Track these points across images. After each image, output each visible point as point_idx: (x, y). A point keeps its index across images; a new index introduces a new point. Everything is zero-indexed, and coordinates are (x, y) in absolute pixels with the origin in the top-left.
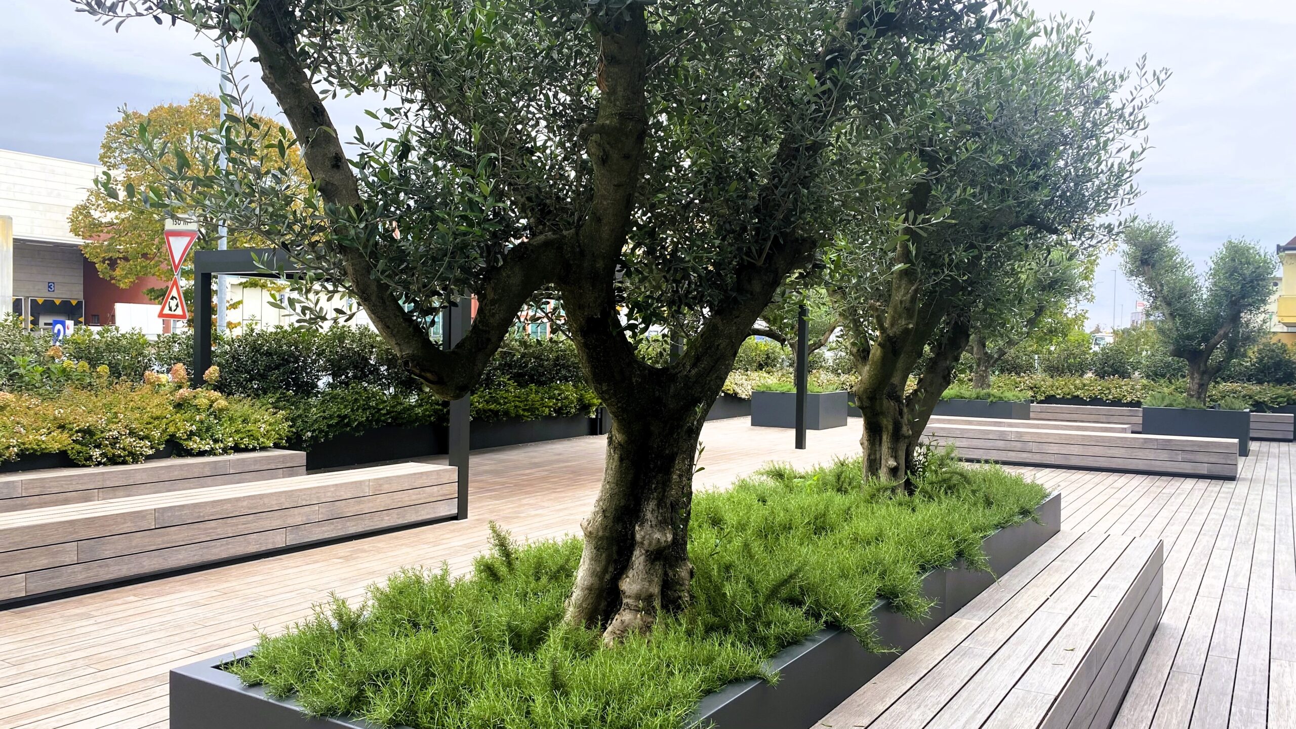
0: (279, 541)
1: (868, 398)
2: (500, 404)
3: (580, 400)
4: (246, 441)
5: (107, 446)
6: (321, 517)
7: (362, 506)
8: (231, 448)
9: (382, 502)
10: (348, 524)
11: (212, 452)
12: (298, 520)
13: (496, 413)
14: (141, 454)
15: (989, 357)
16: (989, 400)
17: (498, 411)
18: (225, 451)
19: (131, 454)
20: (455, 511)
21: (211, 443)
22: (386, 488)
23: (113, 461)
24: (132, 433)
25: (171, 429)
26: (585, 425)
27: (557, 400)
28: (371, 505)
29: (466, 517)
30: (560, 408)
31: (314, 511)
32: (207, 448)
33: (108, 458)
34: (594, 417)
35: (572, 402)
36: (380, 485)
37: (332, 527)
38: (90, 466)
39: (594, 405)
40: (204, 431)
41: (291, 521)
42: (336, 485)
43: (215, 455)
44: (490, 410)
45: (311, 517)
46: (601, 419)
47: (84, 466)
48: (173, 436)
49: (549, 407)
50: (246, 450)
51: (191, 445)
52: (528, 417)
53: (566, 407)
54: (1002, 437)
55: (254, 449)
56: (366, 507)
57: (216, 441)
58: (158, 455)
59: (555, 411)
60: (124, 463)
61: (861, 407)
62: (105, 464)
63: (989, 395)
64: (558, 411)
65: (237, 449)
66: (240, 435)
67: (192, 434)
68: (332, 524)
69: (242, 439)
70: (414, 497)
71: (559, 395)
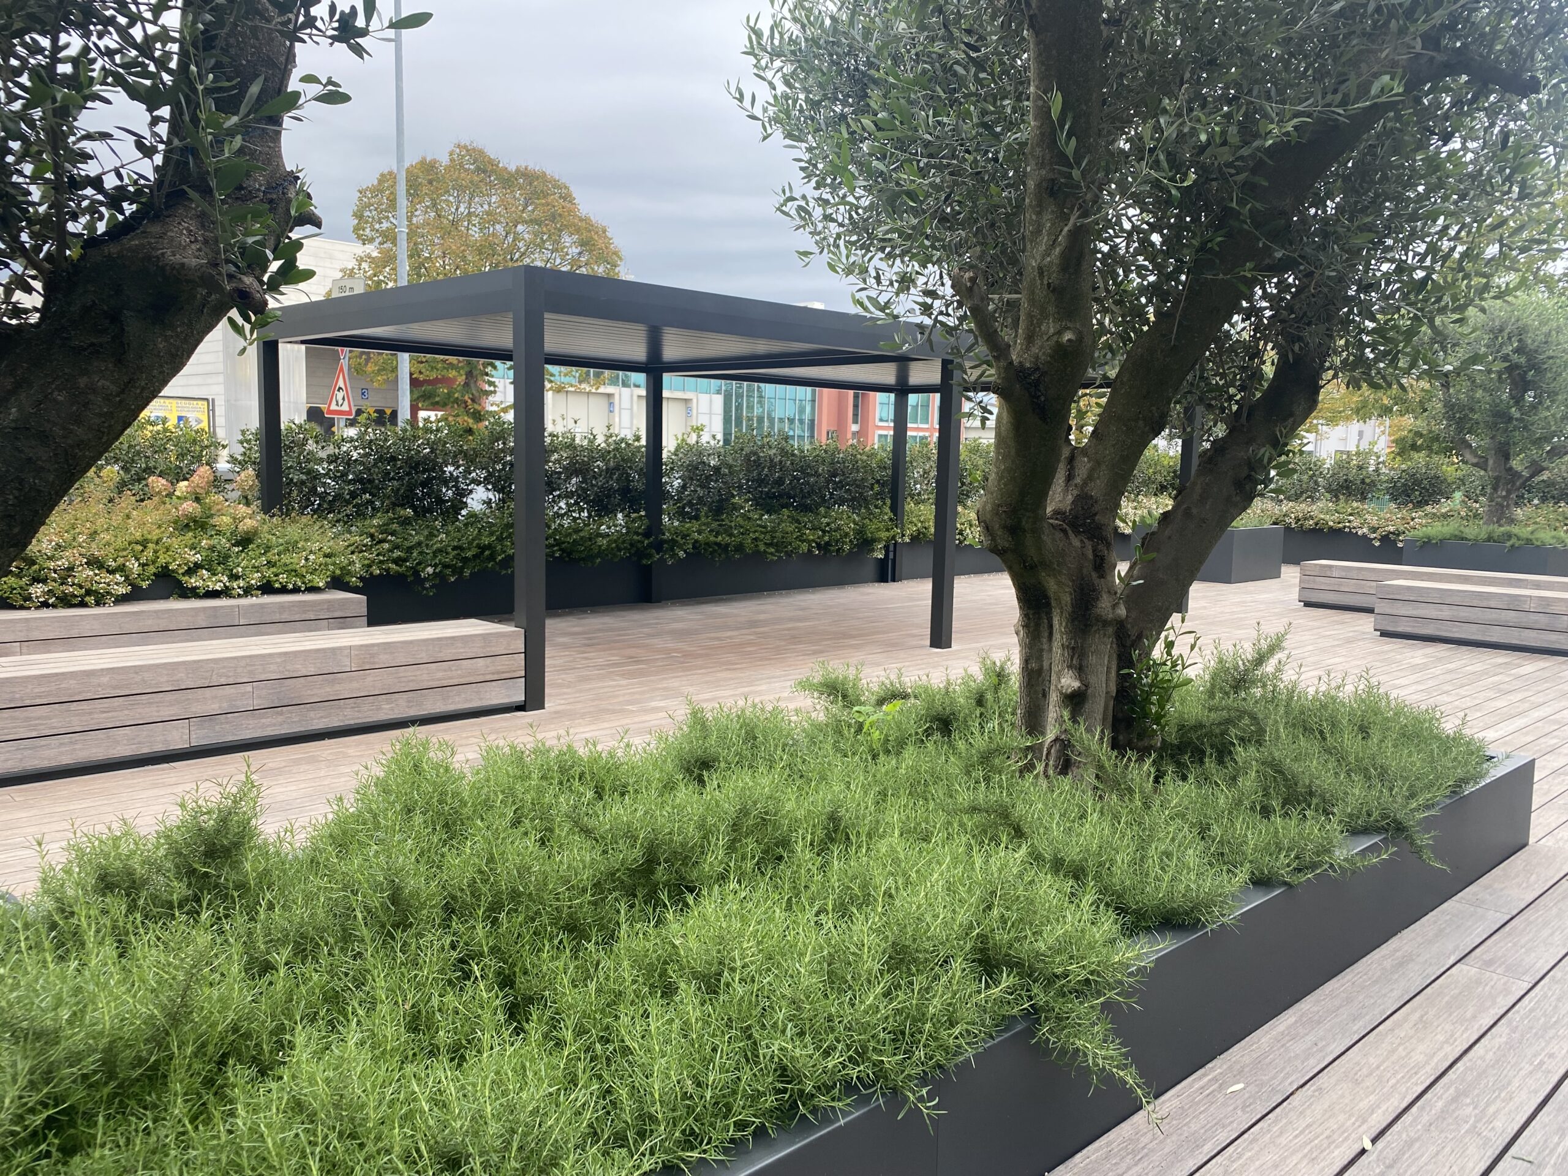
0: (177, 738)
1: (1005, 527)
2: (731, 535)
3: (860, 532)
4: (283, 578)
5: (54, 580)
6: (257, 703)
7: (337, 687)
8: (258, 588)
9: (373, 682)
10: (312, 714)
11: (225, 593)
12: (214, 708)
13: (724, 548)
14: (108, 593)
15: (1514, 474)
16: (1508, 544)
17: (727, 545)
18: (247, 591)
19: (89, 592)
20: (520, 697)
21: (225, 579)
22: (384, 659)
23: (66, 602)
24: (94, 562)
25: (162, 560)
26: (871, 569)
27: (824, 531)
28: (355, 685)
29: (540, 705)
30: (828, 544)
31: (243, 694)
32: (218, 587)
33: (57, 598)
34: (881, 556)
35: (847, 535)
36: (373, 656)
37: (280, 719)
38: (29, 608)
39: (879, 540)
40: (216, 561)
41: (198, 709)
42: (286, 653)
43: (231, 596)
44: (718, 544)
45: (239, 703)
46: (894, 560)
47: (22, 608)
48: (165, 567)
49: (809, 542)
50: (284, 590)
51: (193, 582)
52: (772, 554)
53: (837, 541)
54: (1513, 605)
55: (296, 590)
56: (346, 688)
57: (234, 577)
58: (136, 595)
59: (819, 546)
60: (83, 604)
61: (995, 550)
62: (54, 606)
63: (1509, 536)
64: (825, 547)
65: (267, 588)
66: (274, 570)
67: (197, 566)
68: (281, 714)
69: (276, 575)
70: (440, 675)
71: (828, 524)
